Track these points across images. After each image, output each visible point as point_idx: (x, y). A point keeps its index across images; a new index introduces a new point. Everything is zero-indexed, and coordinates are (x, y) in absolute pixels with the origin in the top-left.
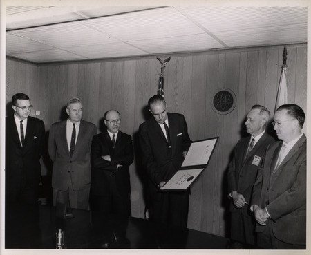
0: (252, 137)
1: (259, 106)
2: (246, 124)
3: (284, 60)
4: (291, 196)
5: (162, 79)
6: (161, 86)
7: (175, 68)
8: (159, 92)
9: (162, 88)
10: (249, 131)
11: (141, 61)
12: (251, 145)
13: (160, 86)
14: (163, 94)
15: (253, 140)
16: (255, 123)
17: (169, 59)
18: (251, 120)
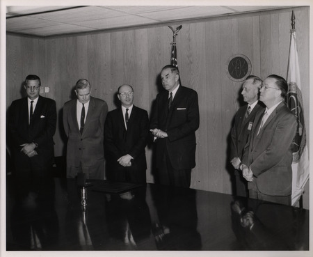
0: (249, 105)
1: (253, 76)
2: (242, 93)
3: (292, 25)
4: (268, 154)
5: (174, 48)
6: (174, 55)
7: (187, 35)
8: (172, 62)
9: (176, 57)
10: (246, 100)
11: (153, 30)
12: (248, 113)
13: (172, 56)
14: (176, 63)
15: (250, 107)
16: (250, 92)
17: (180, 27)
18: (246, 90)
